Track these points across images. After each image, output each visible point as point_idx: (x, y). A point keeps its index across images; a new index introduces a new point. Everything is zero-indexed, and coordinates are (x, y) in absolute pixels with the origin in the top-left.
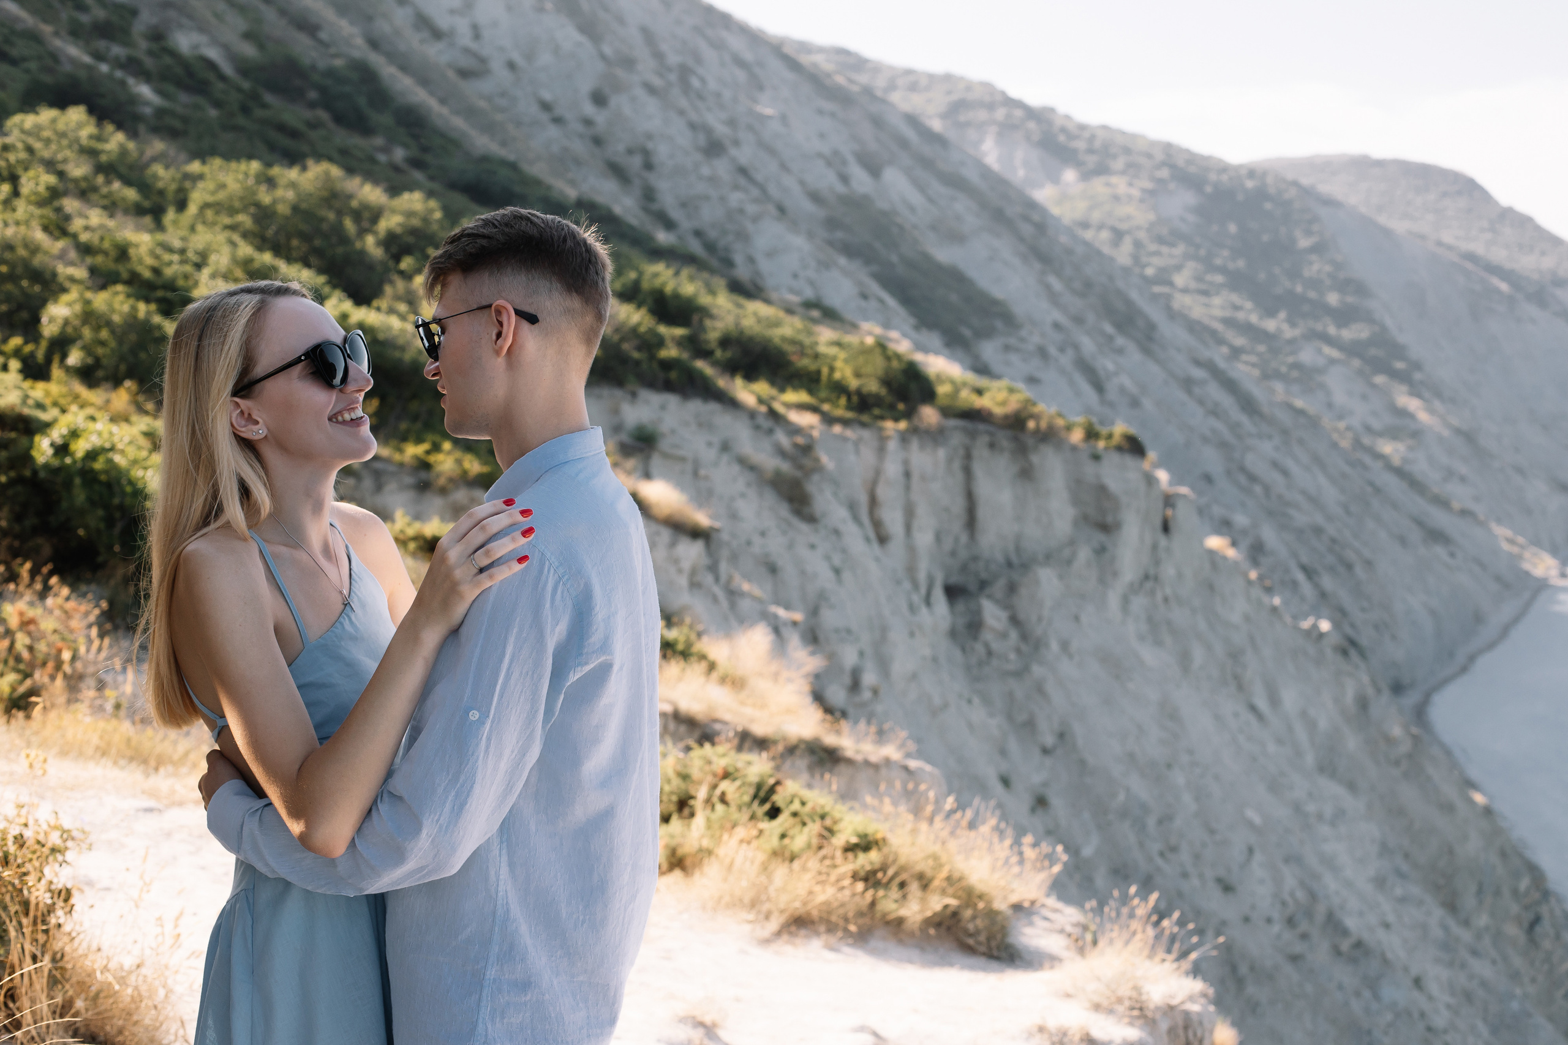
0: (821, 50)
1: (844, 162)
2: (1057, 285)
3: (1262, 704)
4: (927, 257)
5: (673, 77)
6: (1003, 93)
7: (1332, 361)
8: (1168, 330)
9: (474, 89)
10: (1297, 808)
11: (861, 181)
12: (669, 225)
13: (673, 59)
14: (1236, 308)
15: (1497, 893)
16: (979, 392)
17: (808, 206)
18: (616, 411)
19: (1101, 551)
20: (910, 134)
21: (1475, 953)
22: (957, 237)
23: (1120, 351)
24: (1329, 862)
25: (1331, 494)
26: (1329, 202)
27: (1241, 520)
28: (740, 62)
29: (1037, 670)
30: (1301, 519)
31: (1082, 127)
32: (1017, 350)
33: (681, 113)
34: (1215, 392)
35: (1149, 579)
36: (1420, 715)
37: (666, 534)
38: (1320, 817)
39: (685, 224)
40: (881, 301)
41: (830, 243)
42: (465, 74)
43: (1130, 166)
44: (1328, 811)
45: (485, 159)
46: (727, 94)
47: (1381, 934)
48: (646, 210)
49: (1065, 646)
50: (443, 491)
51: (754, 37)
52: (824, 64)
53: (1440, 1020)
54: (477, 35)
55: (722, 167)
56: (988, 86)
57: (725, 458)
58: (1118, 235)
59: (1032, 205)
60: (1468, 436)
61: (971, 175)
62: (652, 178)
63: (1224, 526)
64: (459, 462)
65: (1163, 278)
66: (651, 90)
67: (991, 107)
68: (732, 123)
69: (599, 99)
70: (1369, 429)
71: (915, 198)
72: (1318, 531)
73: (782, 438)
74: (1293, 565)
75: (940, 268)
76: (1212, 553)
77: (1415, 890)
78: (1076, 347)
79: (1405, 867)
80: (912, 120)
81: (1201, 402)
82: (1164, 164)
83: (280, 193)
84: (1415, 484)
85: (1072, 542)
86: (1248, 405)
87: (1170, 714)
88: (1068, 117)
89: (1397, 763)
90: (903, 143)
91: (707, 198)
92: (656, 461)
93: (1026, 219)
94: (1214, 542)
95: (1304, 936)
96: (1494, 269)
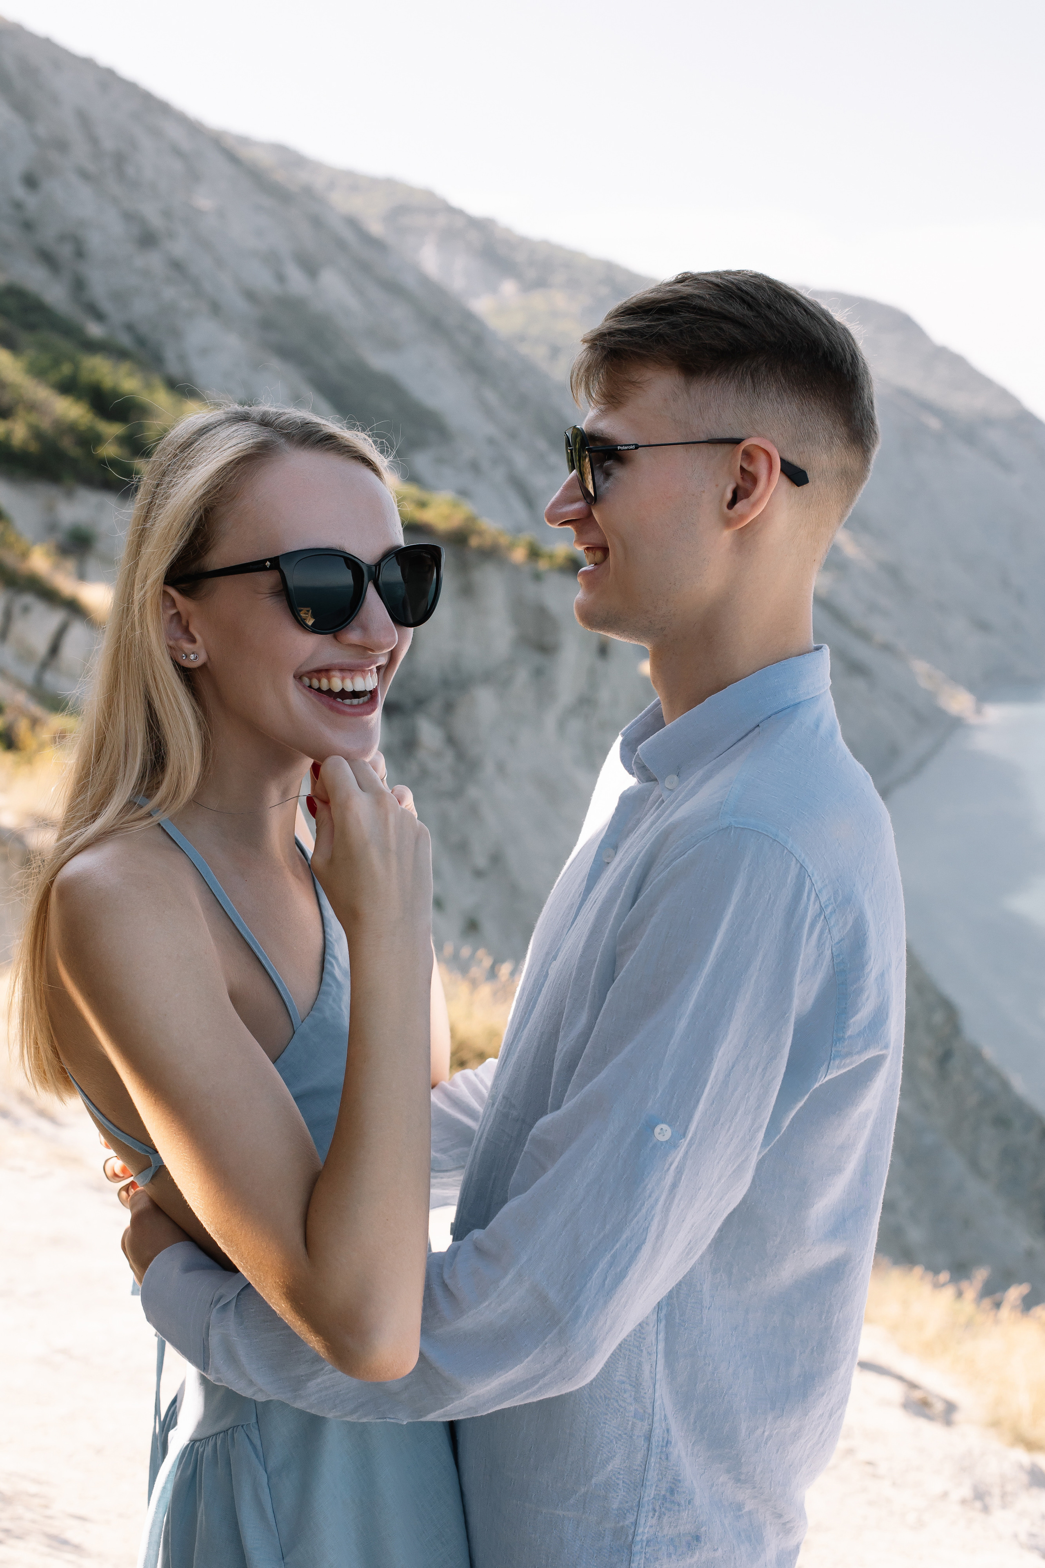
0: (261, 145)
1: (281, 262)
2: (491, 396)
4: (362, 363)
5: (108, 163)
11: (297, 281)
12: (99, 316)
13: (109, 144)
17: (243, 305)
18: (50, 509)
19: (539, 673)
20: (348, 235)
22: (392, 345)
28: (177, 152)
29: (473, 792)
32: (450, 463)
33: (115, 201)
35: (586, 702)
39: (116, 315)
41: (264, 345)
43: (571, 281)
46: (163, 185)
48: (76, 300)
49: (501, 768)
51: (194, 128)
52: (265, 159)
55: (154, 260)
56: (429, 194)
58: (555, 351)
59: (471, 315)
60: (893, 571)
61: (409, 281)
62: (83, 267)
66: (85, 175)
67: (431, 213)
68: (167, 214)
69: (31, 182)
71: (352, 302)
75: (374, 375)
78: (509, 462)
80: (353, 223)
84: (841, 617)
85: (510, 663)
88: (508, 231)
90: (341, 245)
91: (139, 291)
92: (92, 565)
93: (463, 329)
96: (927, 406)
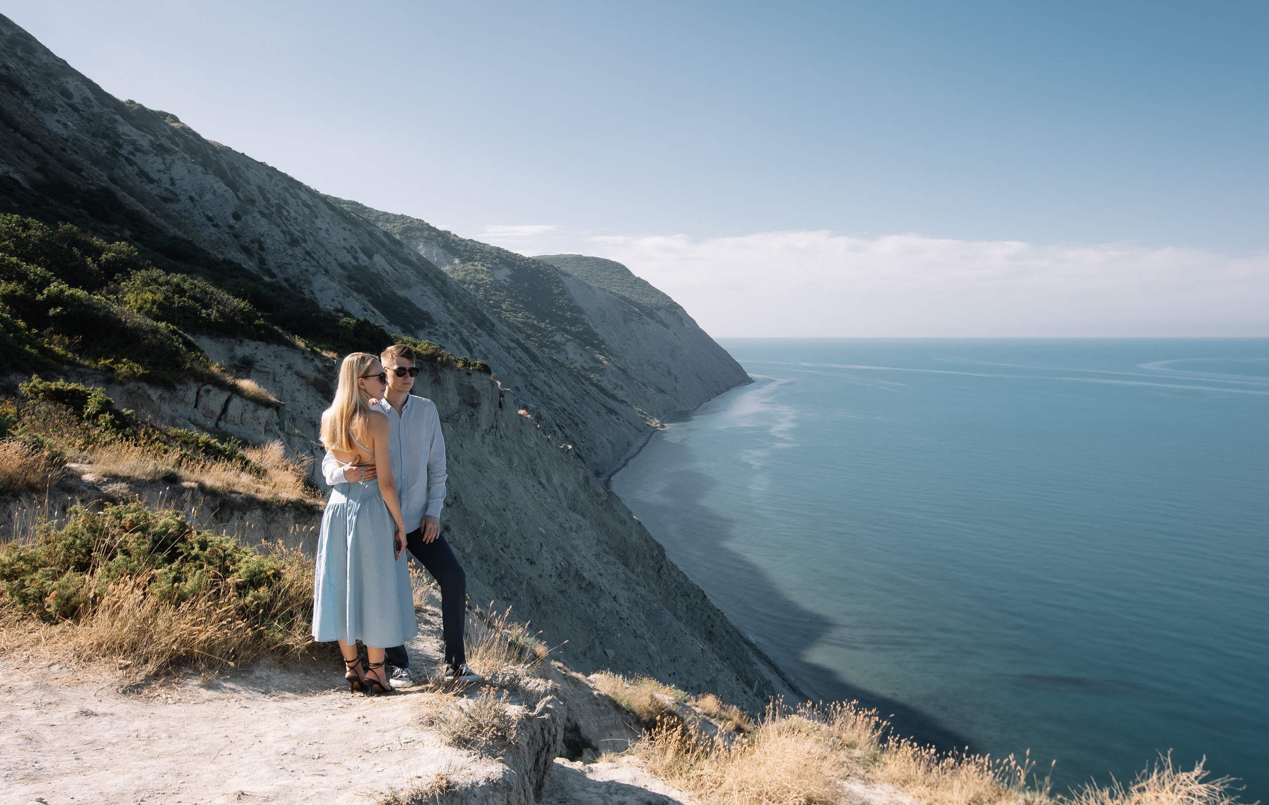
0: (345, 202)
1: (356, 252)
2: (452, 307)
3: (544, 481)
4: (394, 294)
5: (274, 210)
6: (427, 224)
7: (568, 340)
8: (499, 326)
9: (171, 207)
10: (561, 526)
11: (363, 259)
12: (272, 275)
13: (274, 201)
14: (528, 318)
15: (645, 557)
16: (415, 345)
17: (339, 270)
18: (232, 350)
19: (472, 416)
20: (386, 240)
21: (638, 584)
22: (407, 286)
23: (480, 335)
24: (575, 548)
25: (568, 395)
26: (566, 274)
27: (531, 406)
28: (306, 205)
30: (556, 405)
31: (462, 240)
32: (435, 335)
33: (278, 226)
34: (519, 352)
35: (494, 427)
36: (607, 484)
37: (252, 406)
38: (571, 529)
39: (280, 276)
40: (373, 312)
41: (350, 287)
42: (166, 200)
43: (482, 257)
44: (574, 526)
45: (174, 238)
46: (300, 219)
47: (599, 578)
48: (260, 268)
50: (121, 383)
51: (314, 194)
53: (625, 615)
54: (173, 184)
55: (298, 251)
57: (289, 372)
58: (478, 287)
59: (441, 273)
60: (623, 371)
61: (413, 259)
62: (263, 254)
63: (525, 407)
64: (131, 368)
65: (497, 305)
66: (263, 215)
67: (422, 230)
68: (303, 232)
69: (236, 216)
70: (583, 368)
71: (388, 268)
72: (564, 410)
73: (317, 362)
74: (553, 423)
75: (399, 298)
76: (520, 415)
77: (612, 559)
78: (460, 333)
79: (608, 549)
80: (386, 234)
81: (514, 357)
82: (497, 257)
83: (32, 232)
84: (602, 390)
85: (458, 412)
86: (534, 358)
87: (504, 486)
88: (455, 235)
89: (602, 504)
90: (383, 244)
91: (291, 264)
92: (253, 373)
93: (438, 278)
94: (522, 412)
95: (565, 582)
96: (632, 303)
